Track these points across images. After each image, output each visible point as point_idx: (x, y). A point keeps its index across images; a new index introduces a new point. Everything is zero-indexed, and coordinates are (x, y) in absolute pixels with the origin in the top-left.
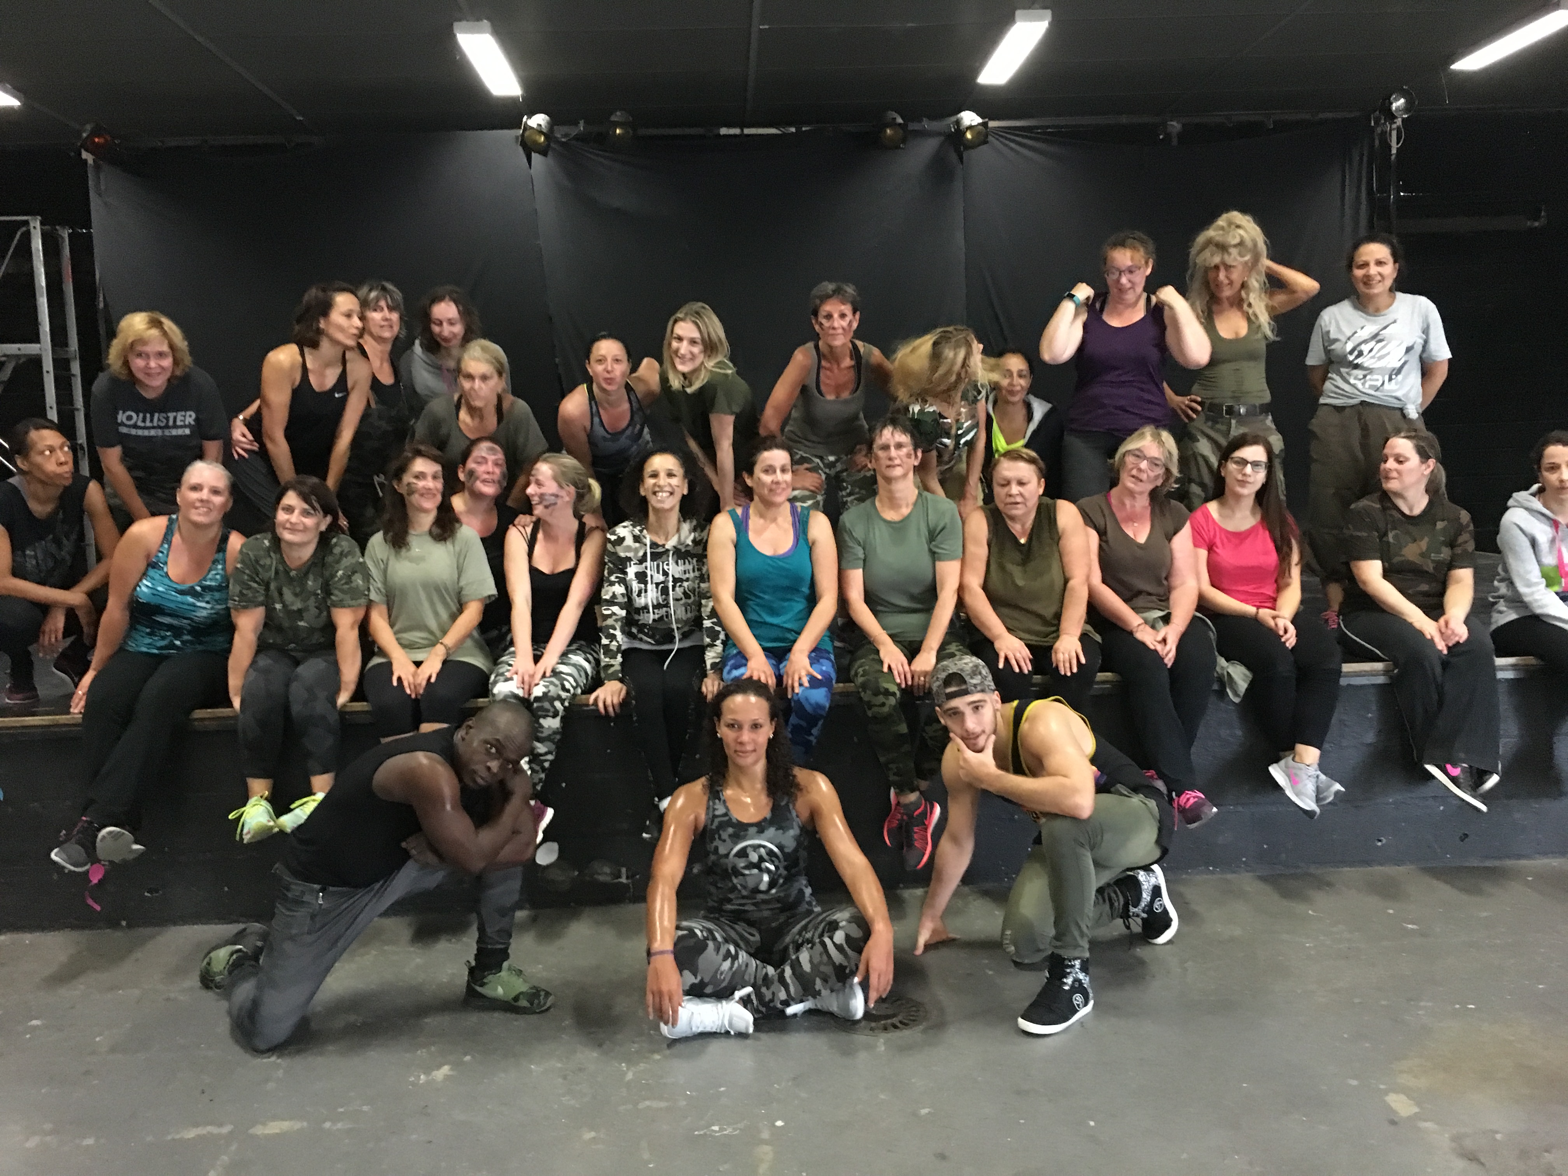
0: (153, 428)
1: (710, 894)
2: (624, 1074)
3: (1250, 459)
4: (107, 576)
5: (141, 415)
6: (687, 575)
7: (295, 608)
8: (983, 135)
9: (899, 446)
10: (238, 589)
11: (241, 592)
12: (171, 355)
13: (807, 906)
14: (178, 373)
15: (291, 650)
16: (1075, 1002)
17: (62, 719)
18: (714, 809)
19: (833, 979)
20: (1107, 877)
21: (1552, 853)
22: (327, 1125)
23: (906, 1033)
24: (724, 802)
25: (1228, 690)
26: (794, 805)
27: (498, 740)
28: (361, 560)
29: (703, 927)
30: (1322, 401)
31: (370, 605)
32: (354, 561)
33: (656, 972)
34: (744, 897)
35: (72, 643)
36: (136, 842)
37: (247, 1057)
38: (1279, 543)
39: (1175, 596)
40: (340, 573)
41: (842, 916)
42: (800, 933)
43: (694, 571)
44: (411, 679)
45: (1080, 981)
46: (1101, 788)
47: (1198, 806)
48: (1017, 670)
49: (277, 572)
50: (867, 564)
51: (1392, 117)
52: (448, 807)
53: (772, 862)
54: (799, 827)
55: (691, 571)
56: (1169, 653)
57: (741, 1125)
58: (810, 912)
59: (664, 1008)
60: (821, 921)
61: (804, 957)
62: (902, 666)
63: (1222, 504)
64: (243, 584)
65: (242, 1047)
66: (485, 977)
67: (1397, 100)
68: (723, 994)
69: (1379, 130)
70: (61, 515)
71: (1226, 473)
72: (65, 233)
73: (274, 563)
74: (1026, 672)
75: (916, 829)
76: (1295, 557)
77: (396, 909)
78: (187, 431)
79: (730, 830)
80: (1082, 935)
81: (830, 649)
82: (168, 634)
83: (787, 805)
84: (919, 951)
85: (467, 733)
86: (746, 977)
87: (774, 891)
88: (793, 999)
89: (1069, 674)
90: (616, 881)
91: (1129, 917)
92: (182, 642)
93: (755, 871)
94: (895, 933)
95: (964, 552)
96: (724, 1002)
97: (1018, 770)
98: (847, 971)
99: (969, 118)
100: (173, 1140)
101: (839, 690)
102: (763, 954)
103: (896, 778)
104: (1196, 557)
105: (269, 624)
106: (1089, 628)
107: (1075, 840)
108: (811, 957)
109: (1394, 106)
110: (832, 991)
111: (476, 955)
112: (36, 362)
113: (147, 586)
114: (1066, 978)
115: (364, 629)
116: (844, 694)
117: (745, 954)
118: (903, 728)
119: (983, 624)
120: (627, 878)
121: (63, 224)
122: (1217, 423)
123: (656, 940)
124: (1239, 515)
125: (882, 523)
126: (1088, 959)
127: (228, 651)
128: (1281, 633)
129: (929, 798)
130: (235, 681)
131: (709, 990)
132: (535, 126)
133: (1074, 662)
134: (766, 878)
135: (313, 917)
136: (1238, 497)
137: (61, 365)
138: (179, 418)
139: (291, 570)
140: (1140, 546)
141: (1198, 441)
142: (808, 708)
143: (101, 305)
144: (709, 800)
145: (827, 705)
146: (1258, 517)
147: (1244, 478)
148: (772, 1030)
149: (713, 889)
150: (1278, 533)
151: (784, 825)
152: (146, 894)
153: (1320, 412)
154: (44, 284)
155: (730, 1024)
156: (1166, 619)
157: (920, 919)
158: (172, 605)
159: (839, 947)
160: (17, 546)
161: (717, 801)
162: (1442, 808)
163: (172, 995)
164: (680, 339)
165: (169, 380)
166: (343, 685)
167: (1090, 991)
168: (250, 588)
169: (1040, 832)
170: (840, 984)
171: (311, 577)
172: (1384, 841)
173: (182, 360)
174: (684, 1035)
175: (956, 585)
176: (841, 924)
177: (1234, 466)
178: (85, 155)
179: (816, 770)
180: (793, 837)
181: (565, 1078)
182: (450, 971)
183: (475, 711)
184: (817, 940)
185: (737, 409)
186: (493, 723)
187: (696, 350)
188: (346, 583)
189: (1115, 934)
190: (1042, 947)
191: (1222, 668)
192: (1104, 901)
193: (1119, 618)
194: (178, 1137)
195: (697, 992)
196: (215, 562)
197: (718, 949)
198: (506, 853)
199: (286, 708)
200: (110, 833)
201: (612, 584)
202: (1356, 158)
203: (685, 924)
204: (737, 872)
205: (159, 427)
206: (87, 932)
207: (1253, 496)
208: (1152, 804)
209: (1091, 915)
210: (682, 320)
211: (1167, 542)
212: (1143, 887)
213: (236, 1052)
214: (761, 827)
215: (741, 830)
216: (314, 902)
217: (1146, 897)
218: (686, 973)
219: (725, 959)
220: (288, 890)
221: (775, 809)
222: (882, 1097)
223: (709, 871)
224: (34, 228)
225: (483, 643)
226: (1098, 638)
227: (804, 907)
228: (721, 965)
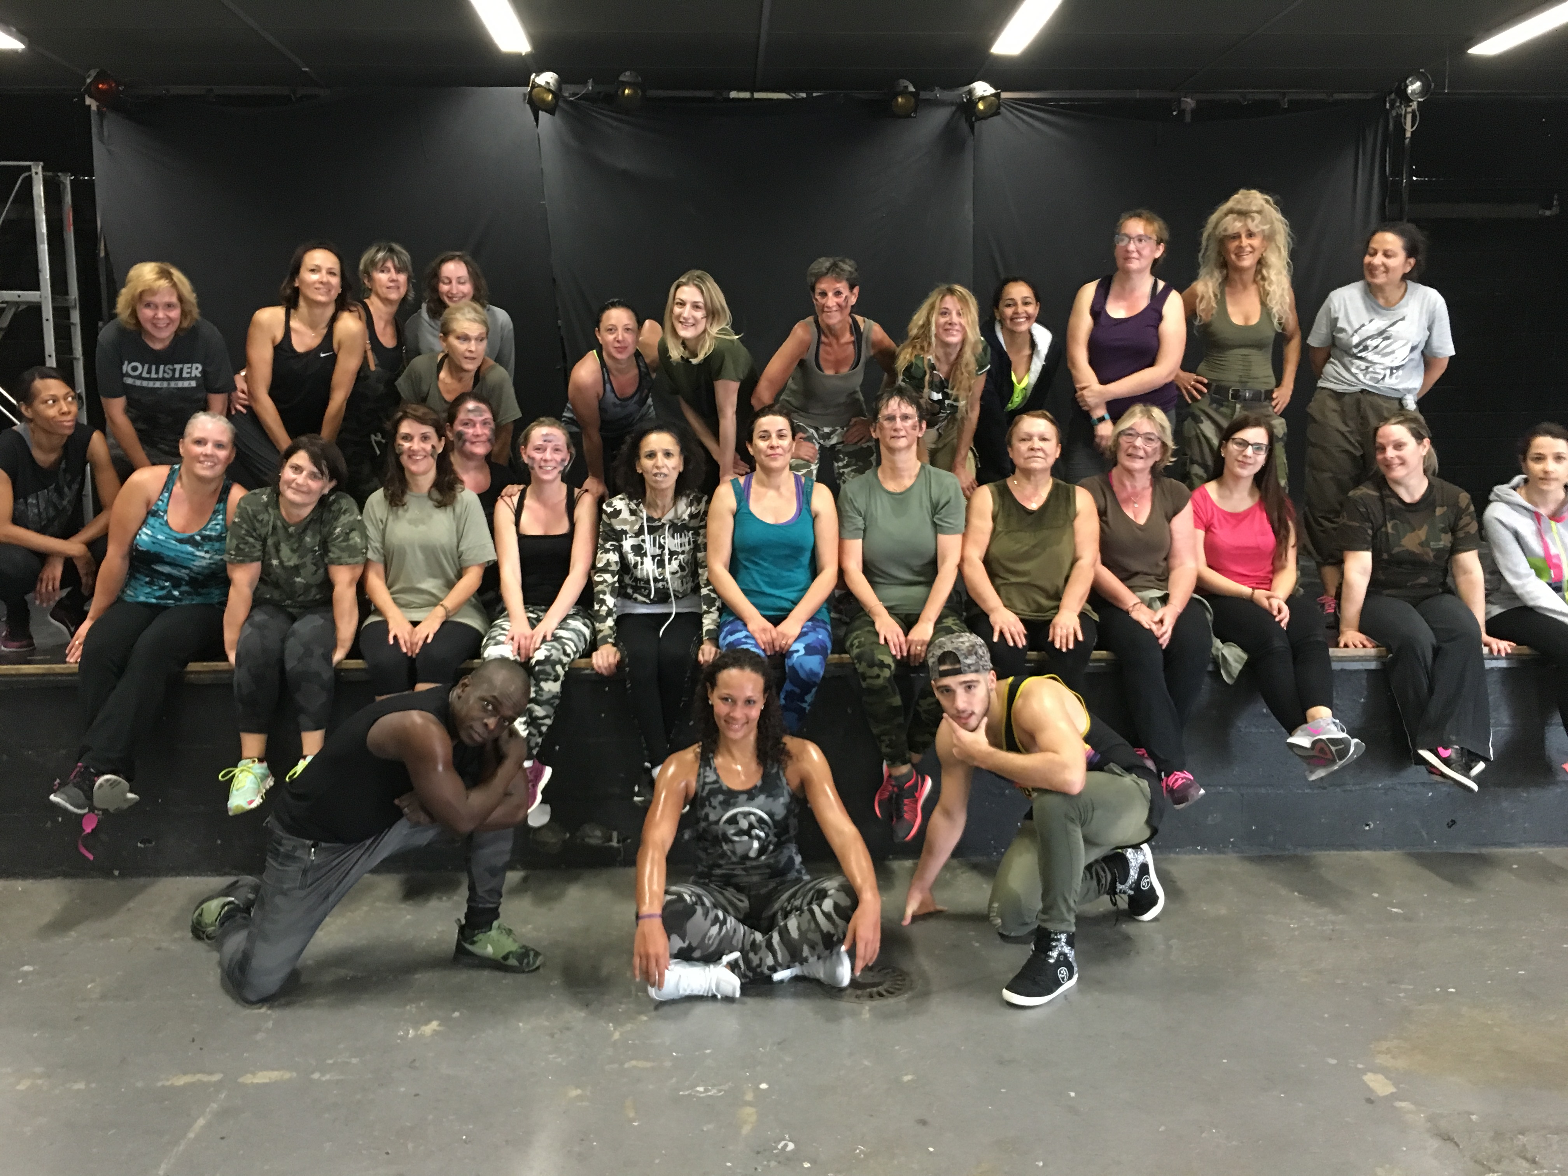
0: (157, 379)
1: (701, 860)
2: (610, 1035)
3: (1251, 442)
4: (107, 527)
5: (146, 366)
6: (683, 548)
7: (292, 563)
8: (996, 107)
9: (905, 417)
10: (235, 542)
11: (237, 545)
12: (179, 304)
13: (796, 874)
14: (185, 324)
15: (288, 606)
16: (1060, 976)
17: (58, 668)
18: (705, 777)
19: (820, 947)
20: (1097, 854)
21: (1538, 842)
22: (316, 1076)
23: (891, 1001)
24: (715, 769)
25: (1222, 672)
26: (784, 772)
27: (494, 697)
28: (359, 518)
29: (693, 892)
30: (1321, 384)
31: (367, 563)
32: (352, 518)
33: (644, 936)
34: (733, 863)
35: (68, 593)
36: (131, 791)
37: (238, 1008)
38: (1276, 525)
39: (1174, 576)
40: (338, 530)
41: (831, 885)
42: (789, 900)
43: (689, 544)
44: (407, 637)
45: (1065, 955)
46: (1092, 766)
47: (1186, 787)
48: (1011, 644)
49: (274, 528)
50: (867, 534)
51: (1407, 100)
52: (440, 768)
53: (762, 829)
54: (789, 793)
55: (687, 544)
56: (1165, 634)
57: (725, 1087)
58: (798, 880)
59: (651, 972)
60: (810, 890)
61: (792, 924)
62: (898, 637)
63: (1221, 484)
64: (241, 539)
65: (233, 998)
66: (474, 936)
67: (1412, 83)
68: (711, 958)
69: (1394, 113)
70: (63, 465)
71: (1225, 454)
72: (67, 180)
73: (272, 519)
74: (1020, 646)
75: (906, 801)
76: (1292, 540)
77: (387, 866)
78: (193, 384)
79: (721, 797)
80: (1069, 909)
81: (827, 620)
82: (167, 584)
83: (778, 773)
84: (907, 921)
85: (463, 691)
86: (734, 942)
87: (763, 858)
88: (780, 965)
89: (1064, 650)
90: (606, 844)
91: (1116, 893)
92: (181, 593)
93: (746, 838)
94: (883, 902)
95: (966, 526)
96: (712, 966)
97: (1012, 747)
98: (835, 939)
99: (982, 89)
100: (163, 1086)
101: (834, 661)
102: (751, 920)
103: (888, 750)
104: (1195, 537)
105: (265, 578)
106: (1089, 607)
107: (1066, 816)
108: (799, 924)
109: (1410, 90)
110: (819, 958)
111: (466, 914)
112: (35, 309)
113: (147, 534)
114: (1051, 950)
115: (361, 586)
116: (840, 665)
117: (733, 919)
118: (897, 701)
119: (979, 595)
120: (618, 842)
121: (65, 171)
122: (1222, 406)
123: (645, 903)
124: (1236, 496)
125: (884, 495)
126: (1073, 934)
127: (224, 604)
128: (1275, 613)
129: (921, 771)
130: (230, 636)
131: (697, 954)
132: (543, 83)
133: (1071, 639)
134: (756, 844)
135: (305, 872)
136: (1237, 478)
137: (61, 313)
138: (185, 370)
139: (290, 526)
140: (1140, 528)
141: (1202, 422)
142: (802, 675)
143: (102, 254)
144: (700, 767)
145: (822, 673)
146: (1257, 498)
147: (1245, 460)
148: (759, 995)
149: (702, 855)
150: (1275, 515)
151: (774, 792)
152: (139, 845)
153: (1318, 396)
154: (44, 230)
155: (717, 989)
156: (1164, 600)
157: (909, 889)
158: (172, 554)
159: (827, 915)
160: (19, 494)
161: (708, 768)
162: (1430, 794)
163: (164, 945)
164: (682, 304)
165: (176, 332)
166: (339, 643)
167: (1075, 965)
168: (246, 543)
169: (1031, 808)
170: (828, 952)
171: (309, 532)
172: (1372, 826)
173: (191, 311)
174: (672, 997)
175: (957, 560)
176: (830, 892)
177: (1235, 447)
178: (88, 101)
179: (807, 739)
180: (783, 804)
181: (552, 1035)
182: (439, 929)
183: (470, 671)
184: (806, 908)
185: (742, 377)
186: (490, 682)
187: (699, 314)
188: (343, 541)
189: (1101, 909)
190: (1028, 920)
191: (1218, 649)
192: (1092, 878)
193: (1116, 598)
194: (169, 1083)
195: (685, 956)
196: (216, 512)
197: (706, 914)
198: (498, 814)
199: (281, 662)
200: (107, 781)
201: (607, 551)
202: (1370, 140)
203: (674, 888)
204: (728, 840)
205: (164, 379)
206: (79, 880)
207: (1252, 477)
208: (1144, 784)
209: (1079, 890)
210: (684, 284)
211: (1166, 523)
212: (1130, 865)
213: (226, 1003)
214: (751, 795)
215: (731, 797)
216: (306, 857)
217: (1133, 874)
218: (675, 938)
219: (713, 924)
220: (280, 844)
221: (765, 777)
222: (866, 1063)
223: (700, 837)
224: (36, 173)
225: (481, 606)
226: (1096, 617)
227: (793, 875)
228: (709, 929)
